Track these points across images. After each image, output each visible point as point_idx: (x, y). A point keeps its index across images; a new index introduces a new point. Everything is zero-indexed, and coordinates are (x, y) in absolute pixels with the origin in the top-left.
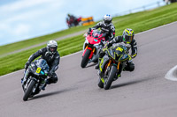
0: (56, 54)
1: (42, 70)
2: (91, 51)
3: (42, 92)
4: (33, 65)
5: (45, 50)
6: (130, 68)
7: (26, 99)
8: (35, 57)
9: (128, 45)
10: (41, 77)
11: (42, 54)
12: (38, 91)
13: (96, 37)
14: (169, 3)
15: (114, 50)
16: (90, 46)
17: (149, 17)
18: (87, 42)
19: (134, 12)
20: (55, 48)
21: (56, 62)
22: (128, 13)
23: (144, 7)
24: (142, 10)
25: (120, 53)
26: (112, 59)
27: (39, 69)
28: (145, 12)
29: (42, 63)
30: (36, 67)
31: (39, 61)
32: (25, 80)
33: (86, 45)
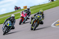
0: (14, 19)
1: (10, 25)
2: (23, 19)
3: (9, 32)
4: (6, 23)
5: (10, 18)
6: (42, 23)
7: (4, 34)
8: (7, 20)
9: (41, 15)
10: (9, 27)
11: (9, 19)
12: (8, 32)
13: (24, 14)
14: (51, 2)
15: (37, 17)
16: (22, 17)
17: (45, 6)
18: (21, 16)
19: (41, 4)
20: (14, 17)
21: (14, 22)
22: (39, 5)
23: (44, 3)
24: (43, 4)
25: (39, 18)
26: (36, 20)
27: (9, 24)
28: (44, 4)
29: (10, 22)
30: (8, 24)
31: (9, 22)
32: (4, 28)
33: (21, 17)
